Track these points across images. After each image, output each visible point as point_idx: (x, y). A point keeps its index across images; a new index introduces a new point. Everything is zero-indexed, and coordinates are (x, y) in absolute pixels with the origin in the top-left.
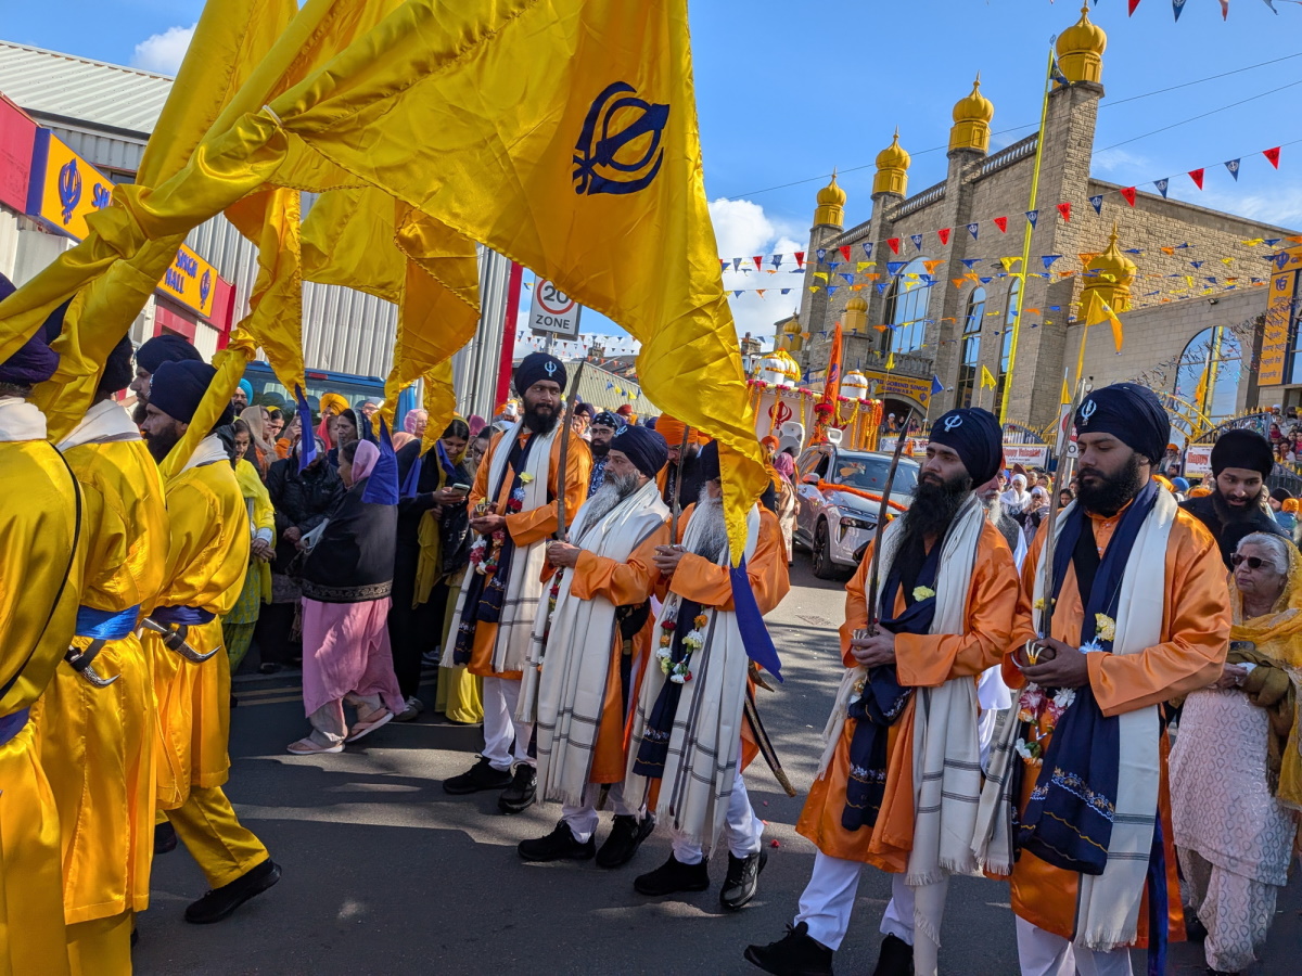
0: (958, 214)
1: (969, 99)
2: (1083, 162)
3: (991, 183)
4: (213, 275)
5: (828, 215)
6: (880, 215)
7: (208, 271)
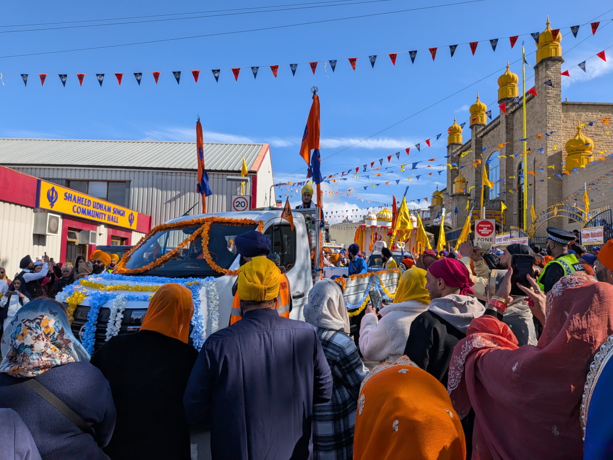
0: (507, 129)
1: (504, 75)
2: (557, 95)
3: (520, 112)
4: (136, 214)
5: (453, 139)
6: (475, 135)
7: (132, 213)
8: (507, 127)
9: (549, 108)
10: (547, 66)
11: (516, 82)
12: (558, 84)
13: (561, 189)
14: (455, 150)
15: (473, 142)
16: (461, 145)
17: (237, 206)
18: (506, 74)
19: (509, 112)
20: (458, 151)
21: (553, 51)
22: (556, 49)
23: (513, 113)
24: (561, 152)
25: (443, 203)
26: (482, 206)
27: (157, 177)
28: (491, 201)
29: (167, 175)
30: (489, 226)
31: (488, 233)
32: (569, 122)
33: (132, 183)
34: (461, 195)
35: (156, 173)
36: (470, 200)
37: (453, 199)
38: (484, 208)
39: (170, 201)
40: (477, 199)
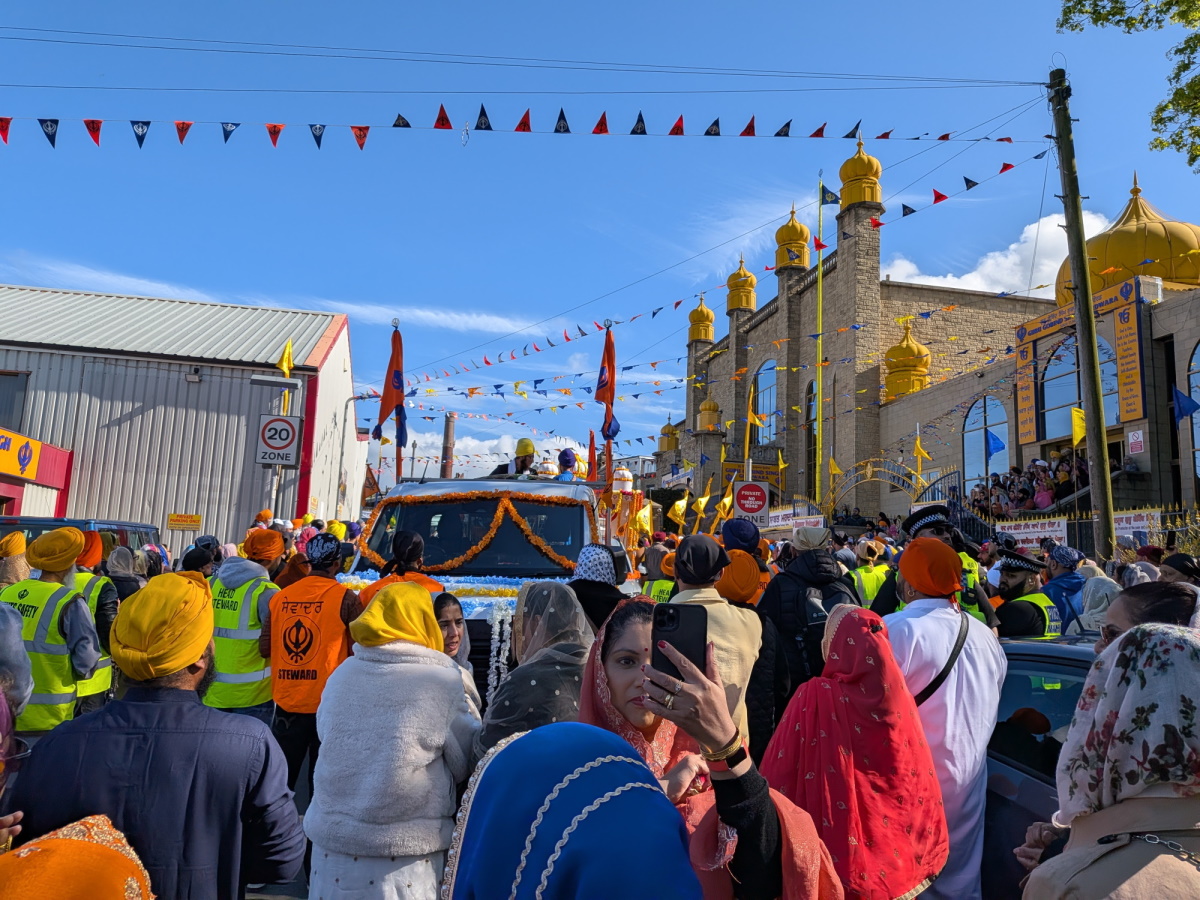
0: (789, 321)
1: (787, 225)
2: (873, 268)
3: (812, 293)
4: (36, 447)
5: (699, 332)
6: (735, 328)
7: (27, 443)
8: (789, 318)
9: (860, 289)
10: (857, 215)
11: (805, 240)
12: (876, 250)
13: (877, 432)
14: (701, 352)
15: (733, 340)
16: (711, 343)
17: (270, 438)
18: (790, 224)
19: (794, 291)
20: (706, 354)
21: (868, 191)
22: (872, 189)
23: (800, 293)
24: (878, 367)
25: (680, 447)
26: (746, 457)
27: (93, 367)
28: (761, 447)
29: (116, 365)
30: (758, 494)
31: (756, 507)
32: (891, 315)
33: (32, 378)
34: (709, 434)
35: (92, 360)
36: (725, 444)
37: (697, 441)
38: (751, 461)
39: (119, 422)
40: (738, 442)
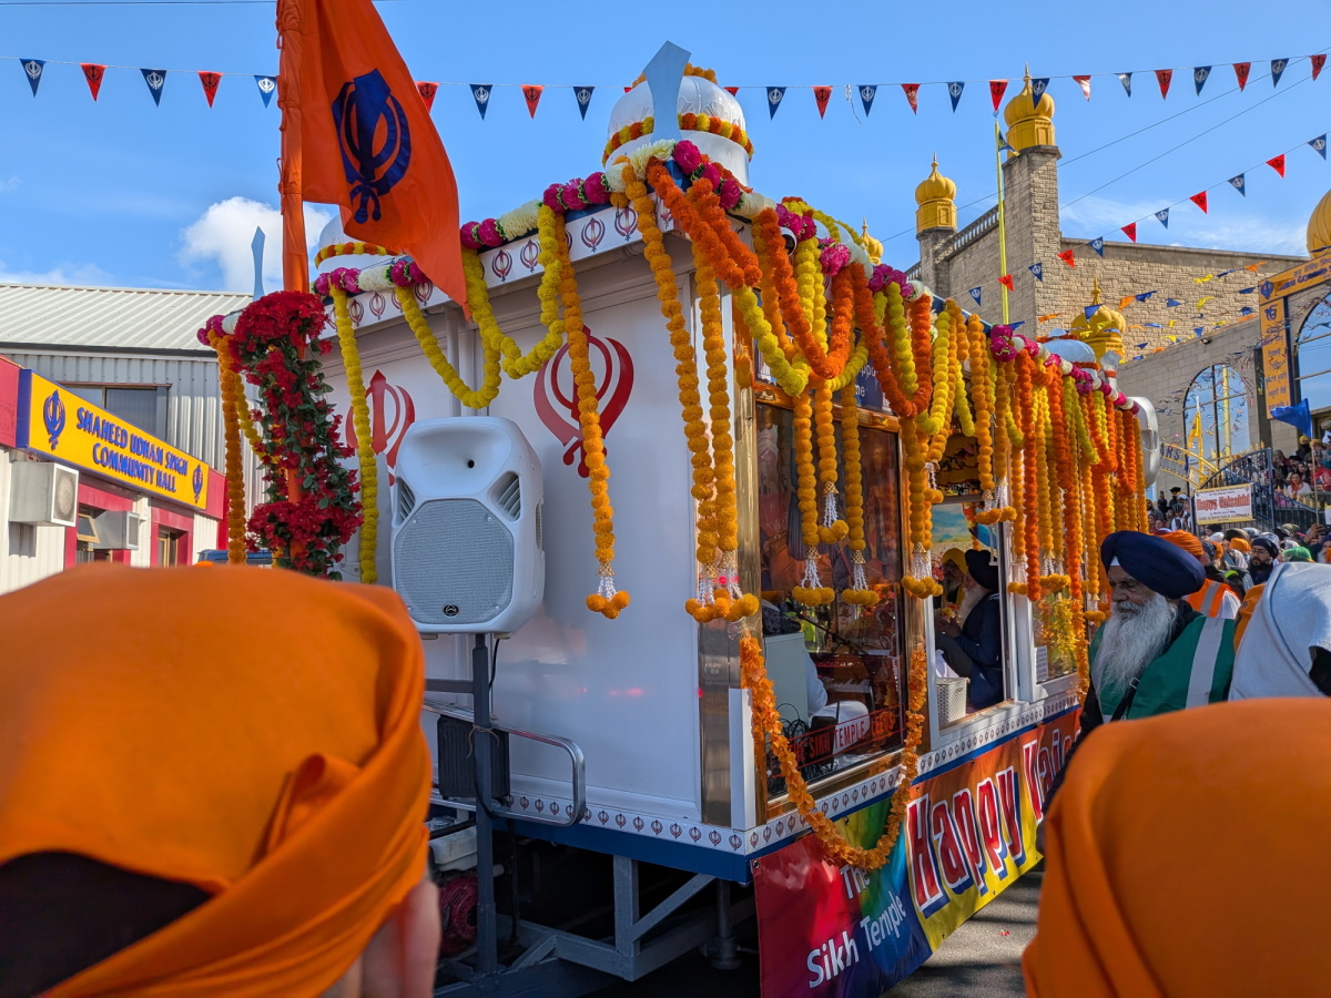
1: (929, 181)
2: (1051, 223)
3: (965, 258)
4: (205, 470)
7: (199, 467)
9: (1038, 249)
10: (1030, 163)
11: (951, 197)
12: (1053, 202)
19: (941, 257)
21: (1042, 133)
22: (1046, 130)
23: (949, 259)
32: (1073, 278)
33: (173, 390)
